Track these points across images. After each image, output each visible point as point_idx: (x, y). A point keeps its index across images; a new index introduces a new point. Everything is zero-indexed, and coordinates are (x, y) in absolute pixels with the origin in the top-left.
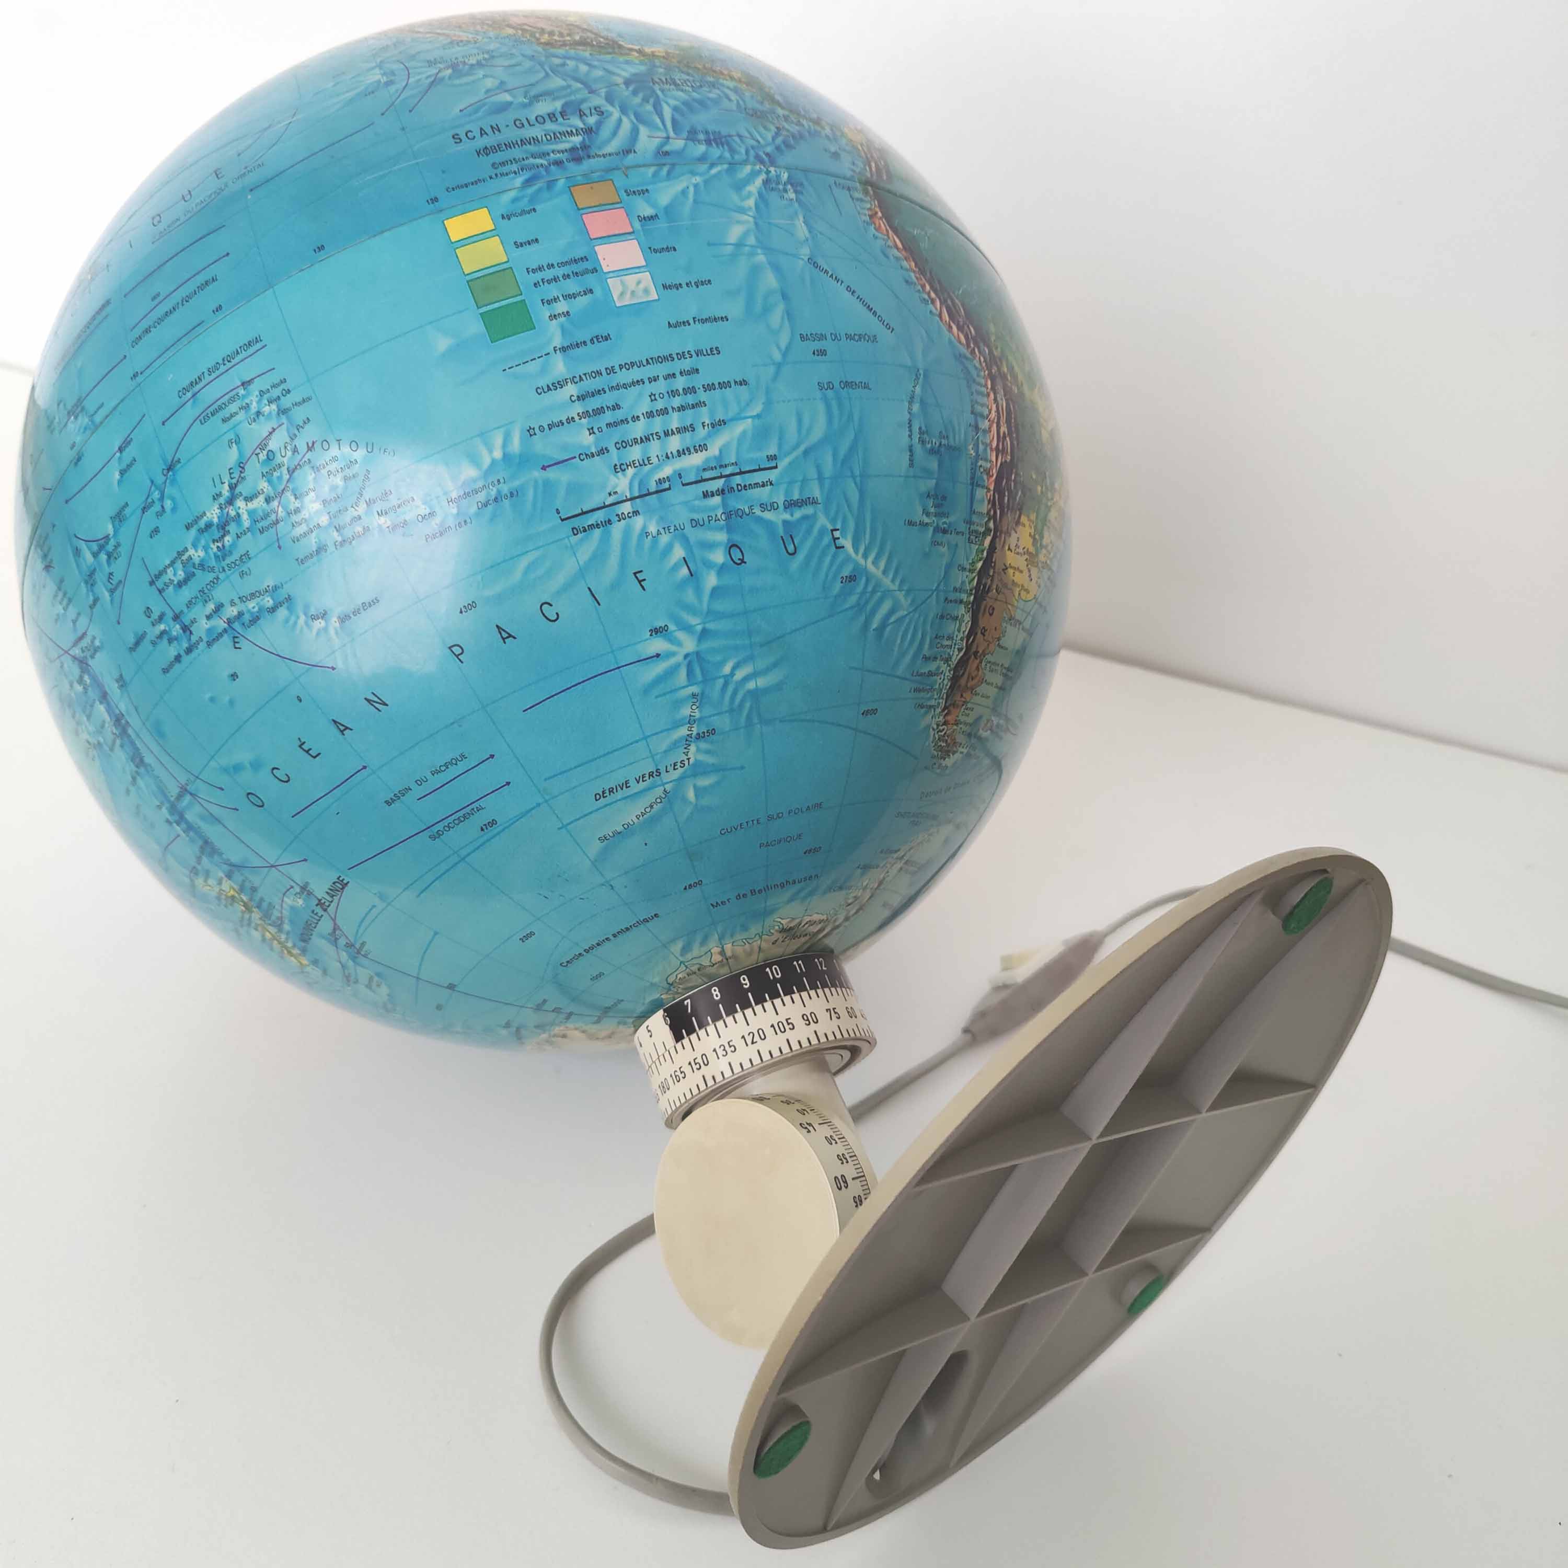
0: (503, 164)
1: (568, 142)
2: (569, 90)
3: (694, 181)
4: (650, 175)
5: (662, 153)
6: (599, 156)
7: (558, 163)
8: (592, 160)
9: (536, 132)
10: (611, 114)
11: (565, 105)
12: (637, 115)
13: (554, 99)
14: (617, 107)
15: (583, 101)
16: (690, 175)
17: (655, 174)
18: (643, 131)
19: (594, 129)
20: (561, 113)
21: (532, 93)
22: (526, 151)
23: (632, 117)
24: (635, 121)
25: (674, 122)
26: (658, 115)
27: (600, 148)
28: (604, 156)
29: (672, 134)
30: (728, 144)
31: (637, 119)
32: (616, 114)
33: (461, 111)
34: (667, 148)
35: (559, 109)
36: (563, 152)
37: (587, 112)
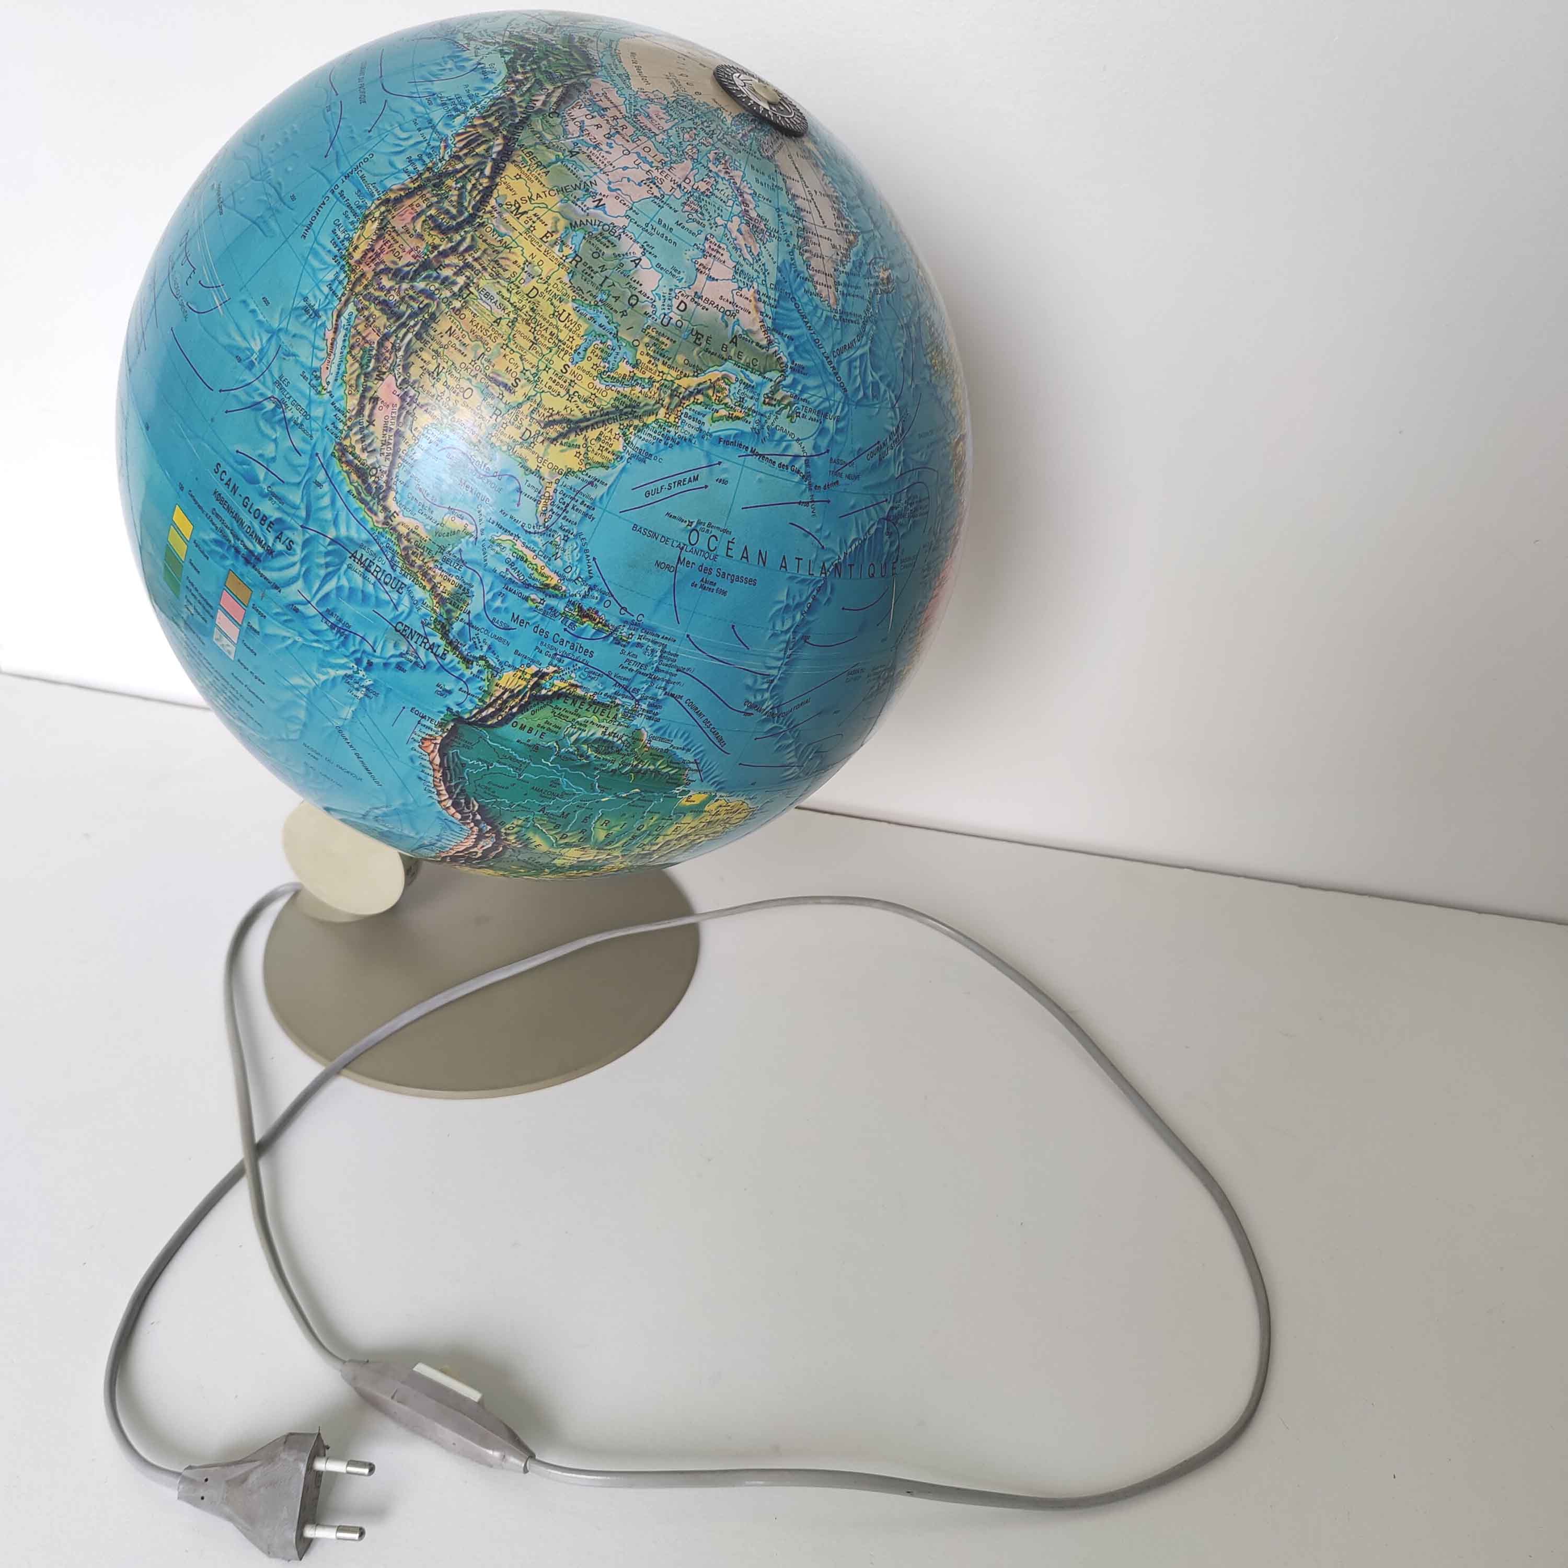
0: (217, 515)
1: (254, 546)
2: (292, 511)
3: (297, 638)
4: (274, 611)
5: (293, 608)
6: (259, 573)
7: (237, 551)
8: (253, 570)
9: (247, 518)
10: (293, 555)
11: (279, 520)
12: (308, 571)
13: (279, 509)
14: (305, 552)
15: (291, 528)
16: (297, 634)
17: (277, 614)
18: (300, 584)
19: (274, 554)
20: (271, 522)
21: (274, 489)
22: (232, 524)
23: (304, 569)
24: (302, 573)
25: (327, 595)
26: (322, 582)
27: (264, 568)
28: (262, 575)
29: (314, 603)
30: (346, 637)
31: (304, 573)
32: (297, 558)
33: (237, 452)
34: (300, 607)
35: (272, 519)
36: (246, 548)
37: (283, 539)
